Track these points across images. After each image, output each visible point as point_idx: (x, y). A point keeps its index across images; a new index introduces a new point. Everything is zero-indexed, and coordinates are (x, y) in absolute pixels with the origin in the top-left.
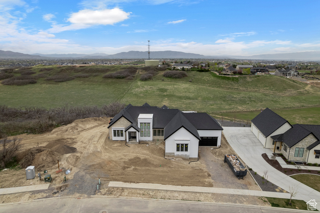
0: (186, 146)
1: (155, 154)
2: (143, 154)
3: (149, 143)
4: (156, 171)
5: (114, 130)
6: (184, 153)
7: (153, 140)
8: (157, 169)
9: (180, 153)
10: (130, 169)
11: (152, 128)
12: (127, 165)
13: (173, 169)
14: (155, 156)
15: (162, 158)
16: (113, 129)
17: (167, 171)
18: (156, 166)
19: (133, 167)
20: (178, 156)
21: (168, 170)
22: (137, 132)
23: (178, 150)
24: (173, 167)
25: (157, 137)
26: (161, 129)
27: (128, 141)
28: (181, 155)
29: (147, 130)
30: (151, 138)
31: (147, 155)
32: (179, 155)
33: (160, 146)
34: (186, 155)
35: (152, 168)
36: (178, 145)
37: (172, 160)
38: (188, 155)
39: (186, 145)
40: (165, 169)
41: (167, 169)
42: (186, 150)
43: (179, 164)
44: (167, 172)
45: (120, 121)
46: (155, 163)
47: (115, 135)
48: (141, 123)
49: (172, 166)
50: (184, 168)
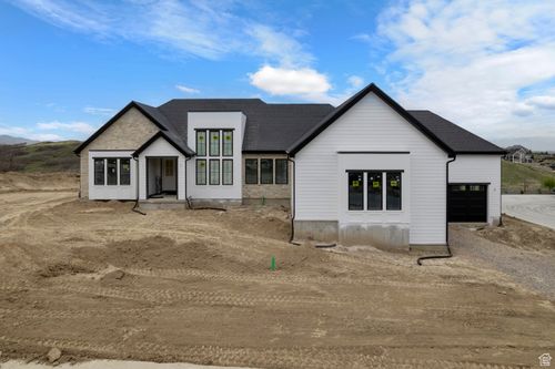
0: (394, 183)
1: (248, 232)
2: (192, 231)
3: (228, 208)
4: (246, 287)
5: (96, 159)
6: (383, 218)
7: (246, 201)
8: (249, 279)
9: (367, 218)
10: (89, 276)
11: (240, 150)
12: (87, 258)
13: (348, 280)
14: (246, 236)
15: (282, 243)
16: (92, 155)
17: (314, 288)
18: (248, 268)
19: (112, 269)
20: (357, 236)
21: (322, 287)
22: (182, 160)
23: (355, 203)
24: (344, 275)
25: (260, 190)
26: (274, 158)
27: (143, 196)
28: (372, 229)
29: (221, 158)
30: (234, 191)
31: (212, 233)
32: (358, 228)
33: (271, 215)
34: (393, 228)
35: (224, 275)
36: (354, 176)
37: (328, 249)
38: (401, 227)
39: (395, 175)
40: (300, 280)
41: (314, 280)
42: (395, 202)
43: (372, 265)
44: (315, 293)
45: (121, 124)
46: (242, 258)
47: (99, 181)
48: (198, 130)
49: (337, 271)
50: (402, 276)
